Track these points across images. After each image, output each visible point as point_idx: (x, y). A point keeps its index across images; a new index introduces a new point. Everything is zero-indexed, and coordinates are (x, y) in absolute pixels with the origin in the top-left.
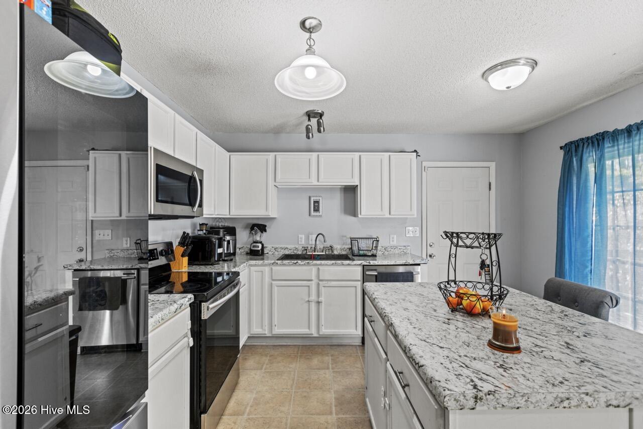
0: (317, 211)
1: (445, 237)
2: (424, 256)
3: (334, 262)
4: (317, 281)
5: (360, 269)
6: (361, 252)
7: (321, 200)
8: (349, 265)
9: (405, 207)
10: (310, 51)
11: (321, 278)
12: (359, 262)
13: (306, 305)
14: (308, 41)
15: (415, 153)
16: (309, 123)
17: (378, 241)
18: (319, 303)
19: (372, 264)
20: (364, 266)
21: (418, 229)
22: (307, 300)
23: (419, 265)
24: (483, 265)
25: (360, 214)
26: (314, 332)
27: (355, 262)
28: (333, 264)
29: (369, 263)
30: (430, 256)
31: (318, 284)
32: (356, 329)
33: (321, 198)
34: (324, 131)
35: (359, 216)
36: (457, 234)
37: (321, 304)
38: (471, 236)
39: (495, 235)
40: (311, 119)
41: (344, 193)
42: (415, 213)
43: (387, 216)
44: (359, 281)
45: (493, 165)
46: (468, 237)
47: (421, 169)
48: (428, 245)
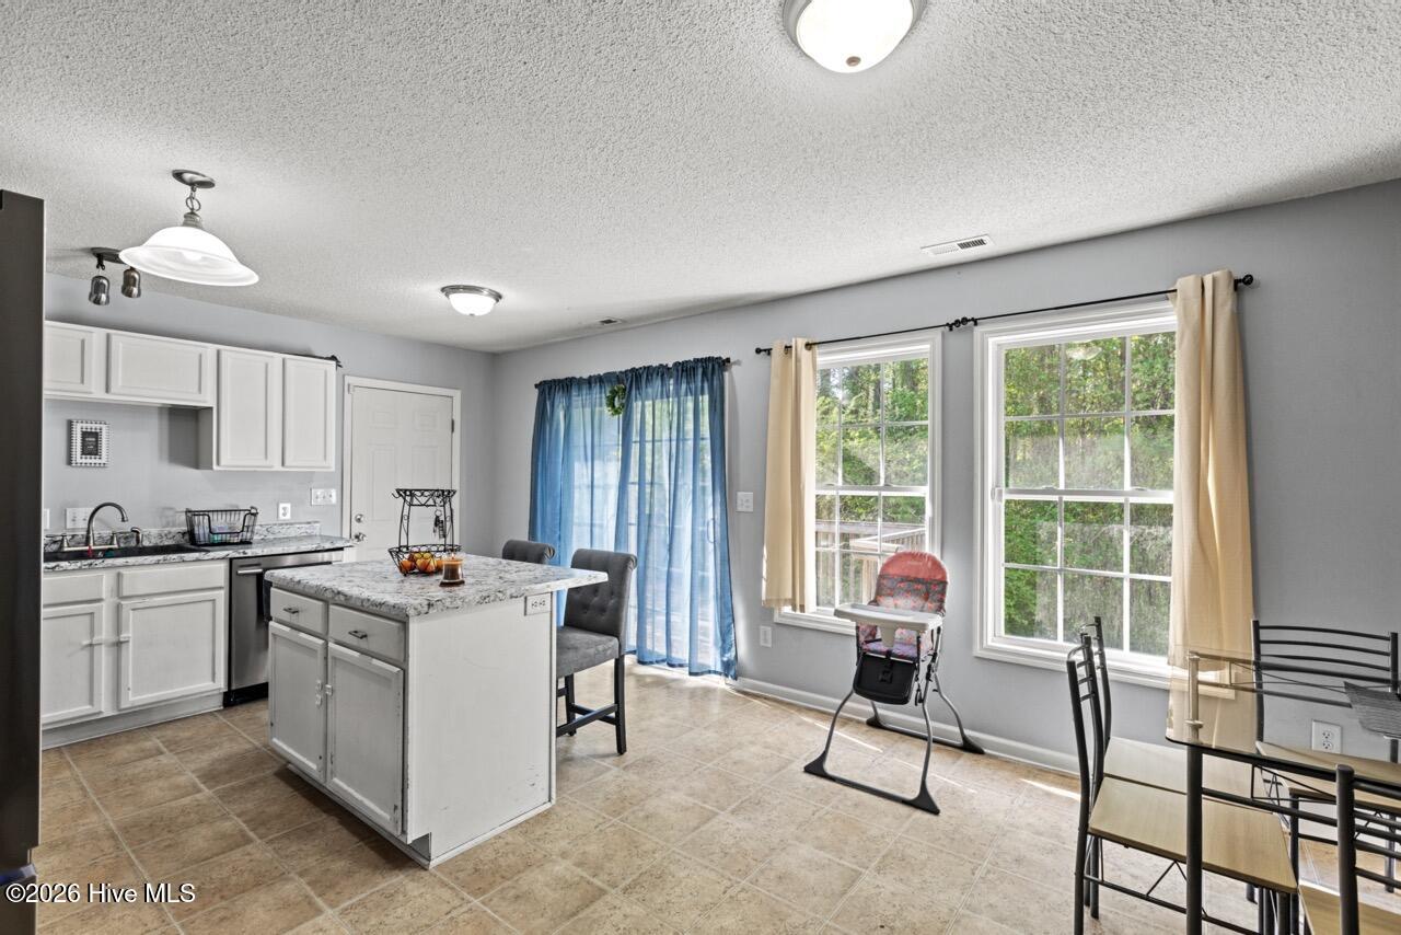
0: (90, 454)
1: (397, 495)
2: (346, 535)
3: (161, 557)
4: (116, 600)
5: (224, 566)
6: (217, 538)
7: (104, 432)
8: (198, 560)
9: (313, 452)
10: (191, 219)
11: (126, 593)
12: (222, 554)
13: (86, 653)
14: (189, 201)
15: (334, 363)
16: (100, 272)
17: (255, 515)
18: (118, 644)
19: (249, 554)
20: (231, 560)
21: (334, 493)
22: (86, 642)
23: (341, 549)
24: (437, 522)
25: (218, 463)
26: (105, 708)
27: (212, 555)
28: (158, 563)
29: (244, 553)
30: (357, 537)
31: (118, 608)
32: (213, 680)
33: (104, 427)
34: (139, 295)
35: (215, 467)
36: (410, 491)
37: (124, 646)
38: (426, 493)
39: (449, 492)
40: (105, 263)
41: (170, 420)
42: (332, 464)
43: (278, 467)
44: (220, 588)
45: (457, 394)
46: (422, 494)
47: (343, 389)
48: (353, 520)
